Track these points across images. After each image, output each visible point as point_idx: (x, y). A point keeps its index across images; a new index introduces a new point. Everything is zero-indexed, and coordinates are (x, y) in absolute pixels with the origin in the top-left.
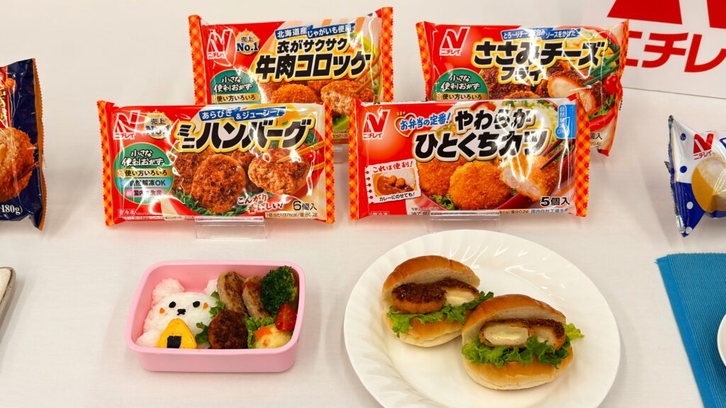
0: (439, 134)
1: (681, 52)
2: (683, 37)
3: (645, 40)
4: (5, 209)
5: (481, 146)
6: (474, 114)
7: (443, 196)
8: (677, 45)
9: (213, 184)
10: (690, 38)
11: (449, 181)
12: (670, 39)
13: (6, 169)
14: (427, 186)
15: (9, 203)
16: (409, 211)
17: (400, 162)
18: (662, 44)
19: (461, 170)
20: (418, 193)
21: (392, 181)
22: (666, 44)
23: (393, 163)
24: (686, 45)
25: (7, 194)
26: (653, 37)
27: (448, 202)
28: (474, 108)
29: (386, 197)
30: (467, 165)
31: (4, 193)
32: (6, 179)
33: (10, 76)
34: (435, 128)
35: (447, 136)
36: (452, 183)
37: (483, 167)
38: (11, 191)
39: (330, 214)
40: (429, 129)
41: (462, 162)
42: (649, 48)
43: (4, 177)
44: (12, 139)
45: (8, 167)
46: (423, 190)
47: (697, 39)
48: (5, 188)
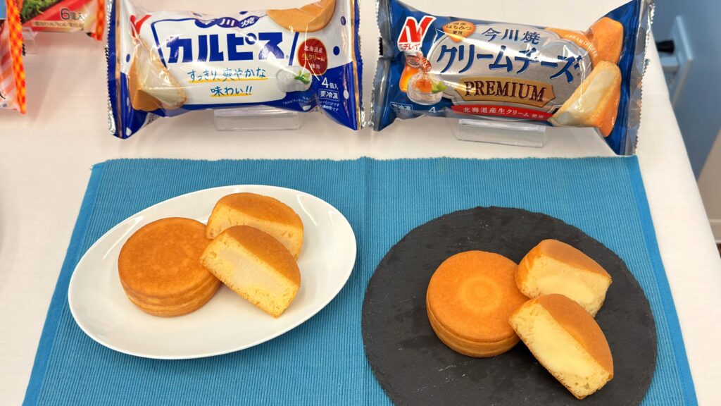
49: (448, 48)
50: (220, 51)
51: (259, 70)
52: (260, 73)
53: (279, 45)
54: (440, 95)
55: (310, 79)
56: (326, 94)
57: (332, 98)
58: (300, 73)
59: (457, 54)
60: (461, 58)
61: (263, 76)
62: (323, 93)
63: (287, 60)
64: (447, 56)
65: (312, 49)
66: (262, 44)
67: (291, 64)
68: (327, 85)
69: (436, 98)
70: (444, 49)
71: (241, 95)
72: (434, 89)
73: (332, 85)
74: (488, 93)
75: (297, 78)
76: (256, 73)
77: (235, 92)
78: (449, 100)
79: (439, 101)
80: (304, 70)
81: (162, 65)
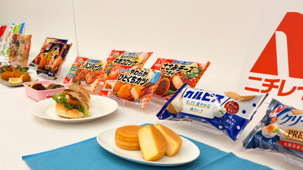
0: (125, 75)
1: (276, 87)
2: (278, 81)
3: (263, 82)
5: (132, 80)
6: (135, 70)
7: (117, 92)
8: (275, 84)
9: (80, 77)
10: (281, 81)
11: (120, 88)
12: (272, 81)
14: (115, 88)
16: (108, 95)
17: (113, 80)
18: (269, 83)
19: (124, 86)
20: (112, 90)
21: (109, 85)
22: (271, 83)
23: (112, 80)
24: (279, 84)
26: (266, 80)
27: (116, 94)
28: (136, 69)
29: (106, 89)
30: (126, 85)
34: (126, 72)
35: (127, 75)
36: (120, 89)
37: (129, 86)
39: (94, 91)
40: (124, 73)
41: (126, 83)
42: (264, 85)
46: (114, 90)
47: (284, 82)
49: (289, 116)
50: (200, 97)
51: (208, 105)
52: (209, 106)
53: (221, 100)
54: (275, 134)
55: (225, 113)
56: (229, 121)
57: (230, 124)
58: (223, 109)
59: (292, 119)
60: (293, 120)
61: (209, 107)
62: (228, 121)
63: (220, 104)
64: (287, 118)
65: (232, 105)
66: (215, 97)
67: (221, 106)
68: (231, 118)
69: (273, 135)
70: (287, 116)
71: (199, 112)
72: (274, 130)
73: (233, 120)
74: (299, 137)
75: (220, 111)
76: (207, 106)
77: (197, 111)
78: (279, 137)
79: (274, 136)
80: (225, 109)
81: (181, 97)
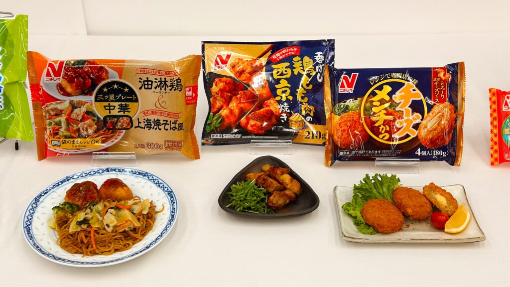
4: (435, 153)
13: (441, 128)
15: (439, 149)
25: (439, 143)
31: (437, 143)
32: (440, 134)
33: (448, 72)
38: (443, 142)
43: (439, 133)
44: (447, 109)
45: (443, 127)
48: (438, 140)
